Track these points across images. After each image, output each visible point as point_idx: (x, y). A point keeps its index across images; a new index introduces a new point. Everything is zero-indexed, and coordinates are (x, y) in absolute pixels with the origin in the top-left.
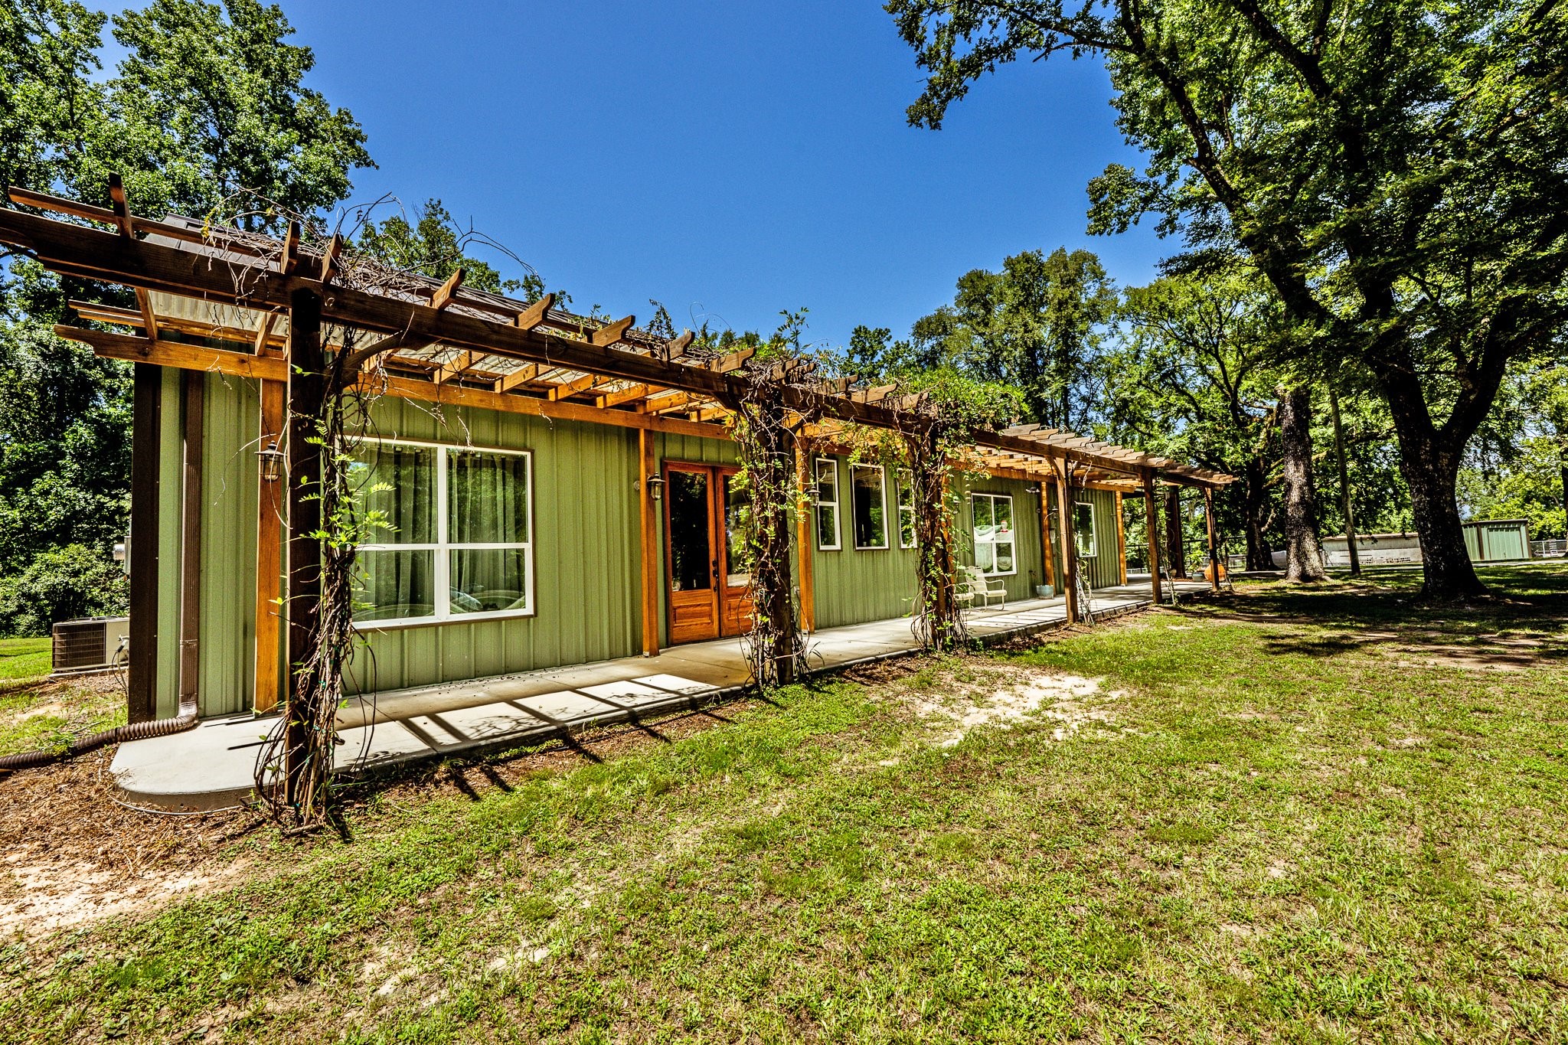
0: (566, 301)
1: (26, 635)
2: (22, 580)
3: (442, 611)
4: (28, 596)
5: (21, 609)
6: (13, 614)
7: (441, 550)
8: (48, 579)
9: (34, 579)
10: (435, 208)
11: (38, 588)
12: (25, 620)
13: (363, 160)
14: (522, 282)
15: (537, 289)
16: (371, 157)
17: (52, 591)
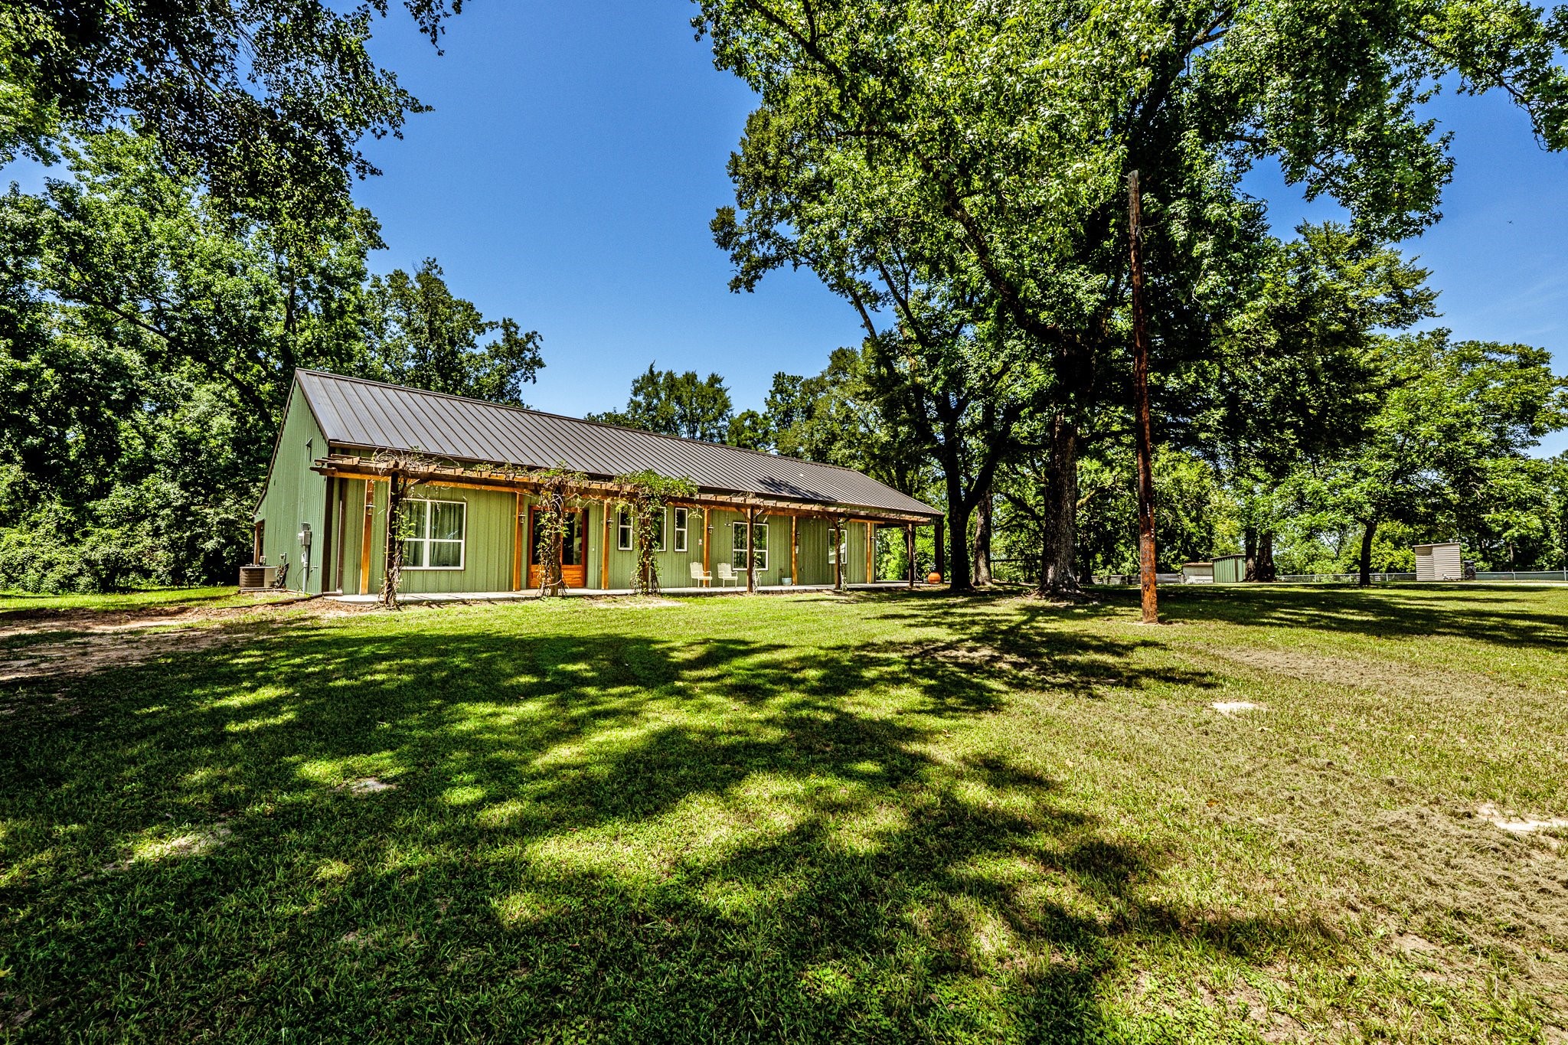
0: (537, 340)
1: (84, 593)
2: (84, 549)
3: (426, 565)
4: (88, 562)
5: (81, 573)
6: (75, 575)
7: (427, 542)
8: (104, 549)
9: (93, 549)
10: (431, 264)
11: (97, 556)
12: (83, 581)
13: (378, 244)
14: (501, 323)
15: (513, 329)
16: (384, 240)
17: (106, 560)
